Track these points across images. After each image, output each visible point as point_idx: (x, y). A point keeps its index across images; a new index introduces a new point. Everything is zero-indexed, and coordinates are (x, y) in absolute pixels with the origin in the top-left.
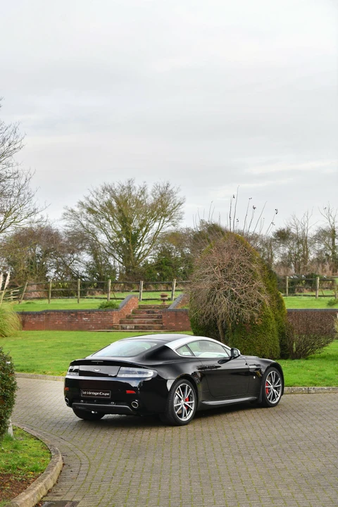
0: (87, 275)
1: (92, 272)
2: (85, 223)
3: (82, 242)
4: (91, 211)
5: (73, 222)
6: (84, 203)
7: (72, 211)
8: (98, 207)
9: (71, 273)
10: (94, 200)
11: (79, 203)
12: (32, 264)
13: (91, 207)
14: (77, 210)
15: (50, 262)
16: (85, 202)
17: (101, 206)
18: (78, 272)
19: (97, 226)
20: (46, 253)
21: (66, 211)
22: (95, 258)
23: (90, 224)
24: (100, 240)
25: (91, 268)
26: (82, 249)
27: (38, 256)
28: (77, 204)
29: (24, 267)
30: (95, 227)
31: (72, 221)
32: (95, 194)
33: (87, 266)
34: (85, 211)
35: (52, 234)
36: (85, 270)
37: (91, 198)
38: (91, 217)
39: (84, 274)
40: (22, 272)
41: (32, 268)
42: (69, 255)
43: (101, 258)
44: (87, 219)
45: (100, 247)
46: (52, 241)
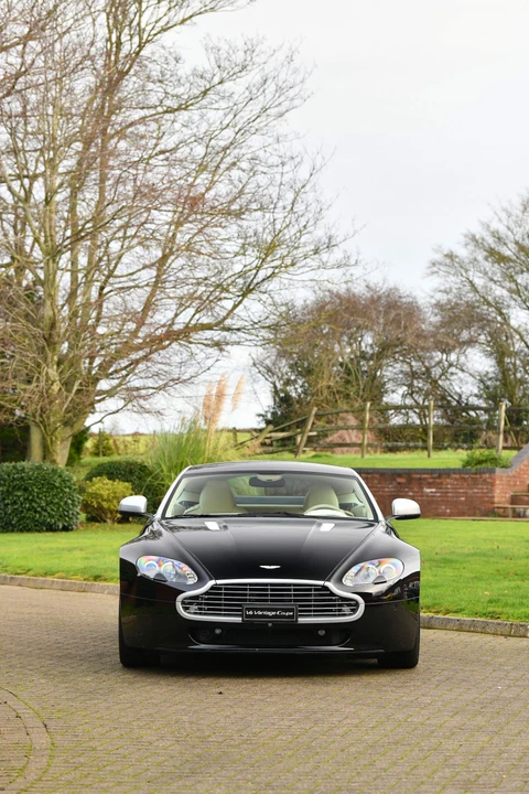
0: (482, 403)
1: (493, 398)
2: (479, 281)
3: (468, 327)
4: (493, 255)
5: (453, 281)
6: (477, 237)
7: (451, 256)
8: (511, 246)
9: (443, 398)
10: (503, 230)
11: (466, 236)
12: (348, 372)
13: (493, 246)
14: (463, 253)
15: (391, 370)
16: (479, 232)
17: (517, 243)
18: (460, 396)
19: (510, 291)
20: (385, 350)
21: (438, 257)
22: (500, 362)
23: (493, 286)
24: (513, 323)
25: (487, 387)
26: (471, 342)
27: (363, 356)
28: (463, 240)
29: (330, 379)
30: (505, 293)
31: (453, 278)
32: (504, 216)
33: (482, 381)
34: (480, 256)
35: (399, 307)
36: (476, 391)
37: (495, 225)
38: (496, 270)
39: (474, 401)
40: (326, 392)
41: (348, 382)
42: (438, 356)
43: (514, 365)
44: (486, 273)
45: (512, 337)
46: (396, 322)
